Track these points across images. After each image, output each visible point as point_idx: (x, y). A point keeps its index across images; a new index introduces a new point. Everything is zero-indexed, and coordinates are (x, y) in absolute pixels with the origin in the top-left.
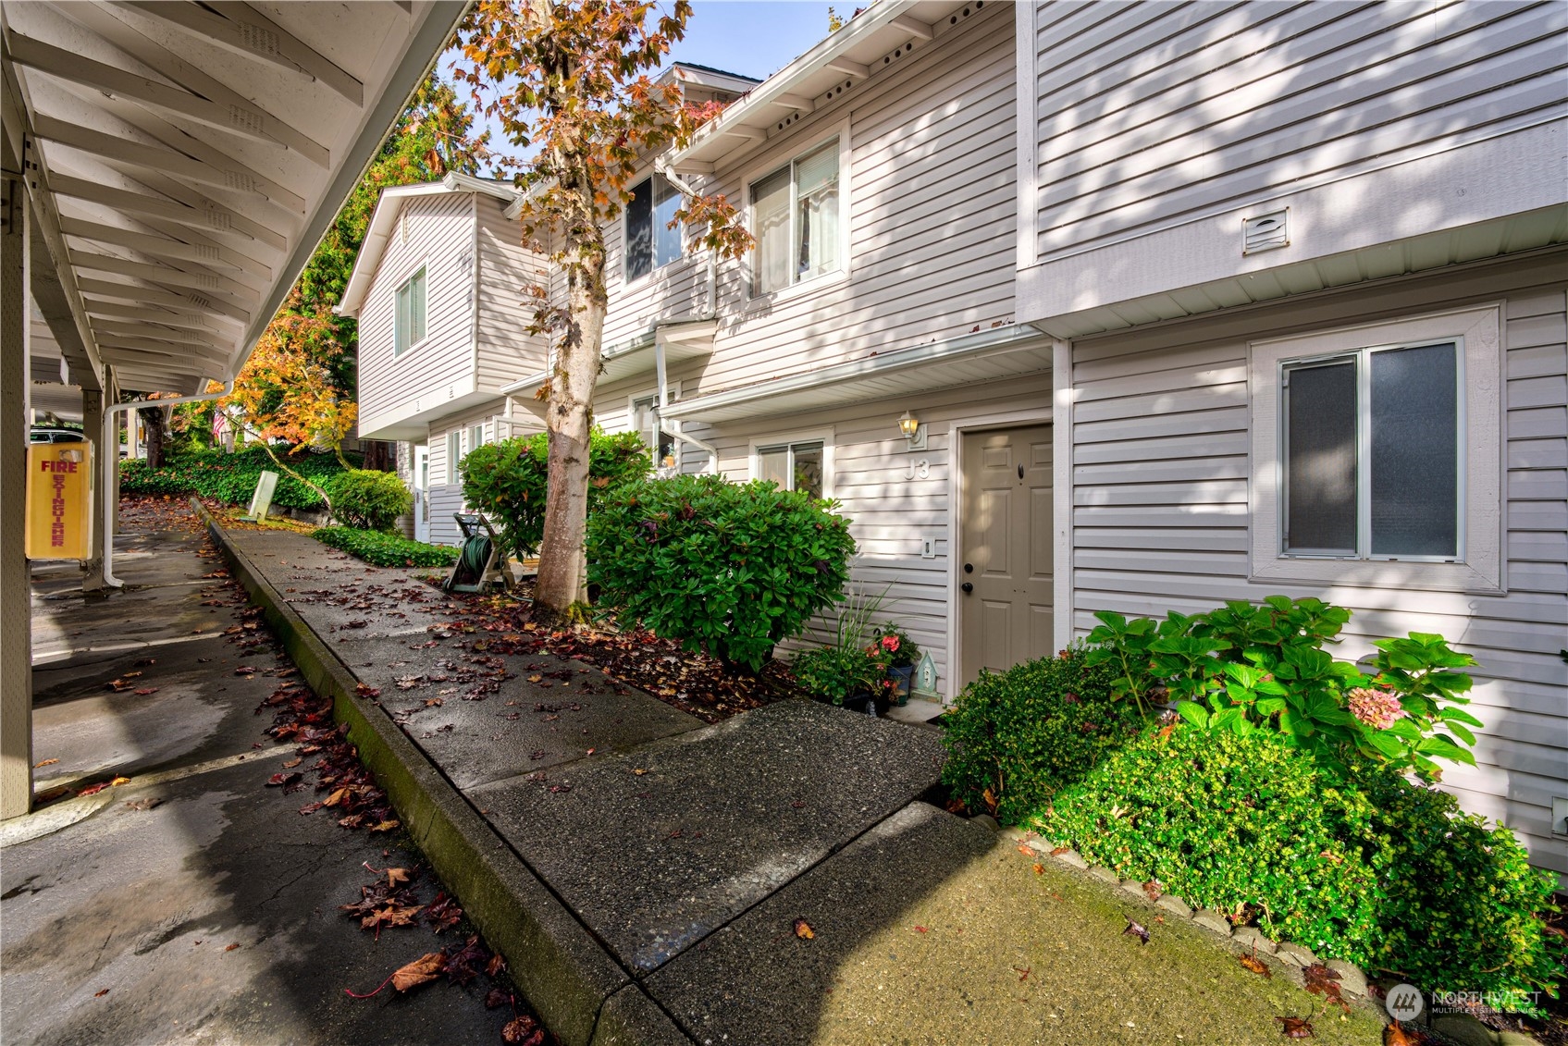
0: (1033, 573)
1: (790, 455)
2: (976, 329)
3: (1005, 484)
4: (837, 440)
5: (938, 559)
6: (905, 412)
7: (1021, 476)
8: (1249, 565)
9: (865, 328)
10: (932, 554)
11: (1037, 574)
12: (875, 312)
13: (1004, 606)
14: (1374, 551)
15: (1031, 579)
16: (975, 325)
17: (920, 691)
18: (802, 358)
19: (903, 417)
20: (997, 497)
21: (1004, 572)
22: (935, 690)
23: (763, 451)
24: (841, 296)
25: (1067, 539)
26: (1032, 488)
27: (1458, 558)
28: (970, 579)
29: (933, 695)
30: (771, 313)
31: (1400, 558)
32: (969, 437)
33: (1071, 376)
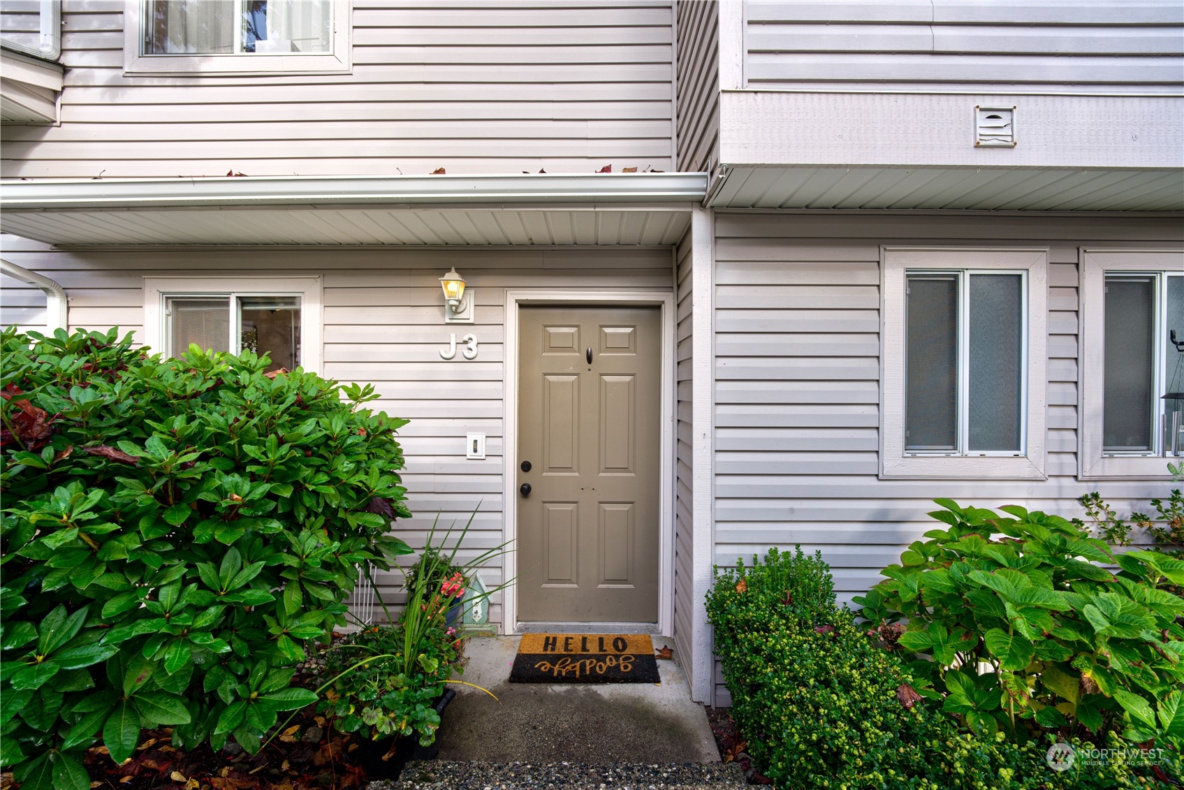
0: (602, 468)
1: (234, 310)
2: (607, 169)
4: (326, 296)
5: (490, 460)
6: (449, 270)
7: (589, 360)
8: (879, 464)
10: (482, 452)
11: (608, 469)
13: (570, 507)
14: (971, 448)
15: (601, 474)
16: (606, 163)
17: (468, 627)
19: (448, 276)
21: (569, 469)
22: (487, 621)
23: (175, 301)
25: (708, 441)
26: (602, 375)
27: (1022, 452)
28: (529, 478)
29: (487, 628)
31: (988, 453)
33: (714, 252)
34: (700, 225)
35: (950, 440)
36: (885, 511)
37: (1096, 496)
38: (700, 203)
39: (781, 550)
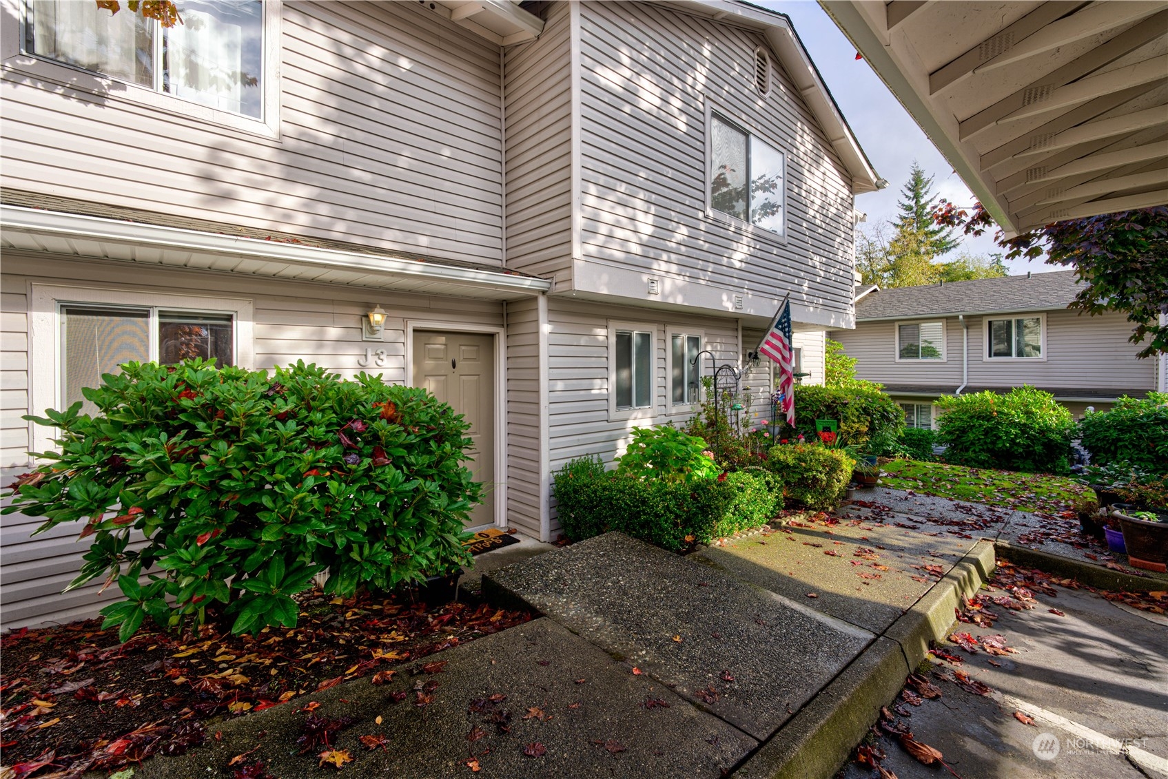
1: (154, 322)
3: (443, 372)
4: (258, 315)
7: (454, 366)
8: (608, 415)
9: (305, 205)
12: (319, 195)
14: (636, 406)
18: (189, 198)
20: (438, 382)
23: (70, 310)
24: (266, 153)
25: (547, 411)
26: (461, 376)
27: (650, 406)
30: (103, 106)
31: (641, 407)
32: (417, 334)
33: (548, 317)
34: (542, 303)
35: (630, 404)
36: (610, 436)
37: (671, 422)
38: (544, 293)
39: (576, 459)
